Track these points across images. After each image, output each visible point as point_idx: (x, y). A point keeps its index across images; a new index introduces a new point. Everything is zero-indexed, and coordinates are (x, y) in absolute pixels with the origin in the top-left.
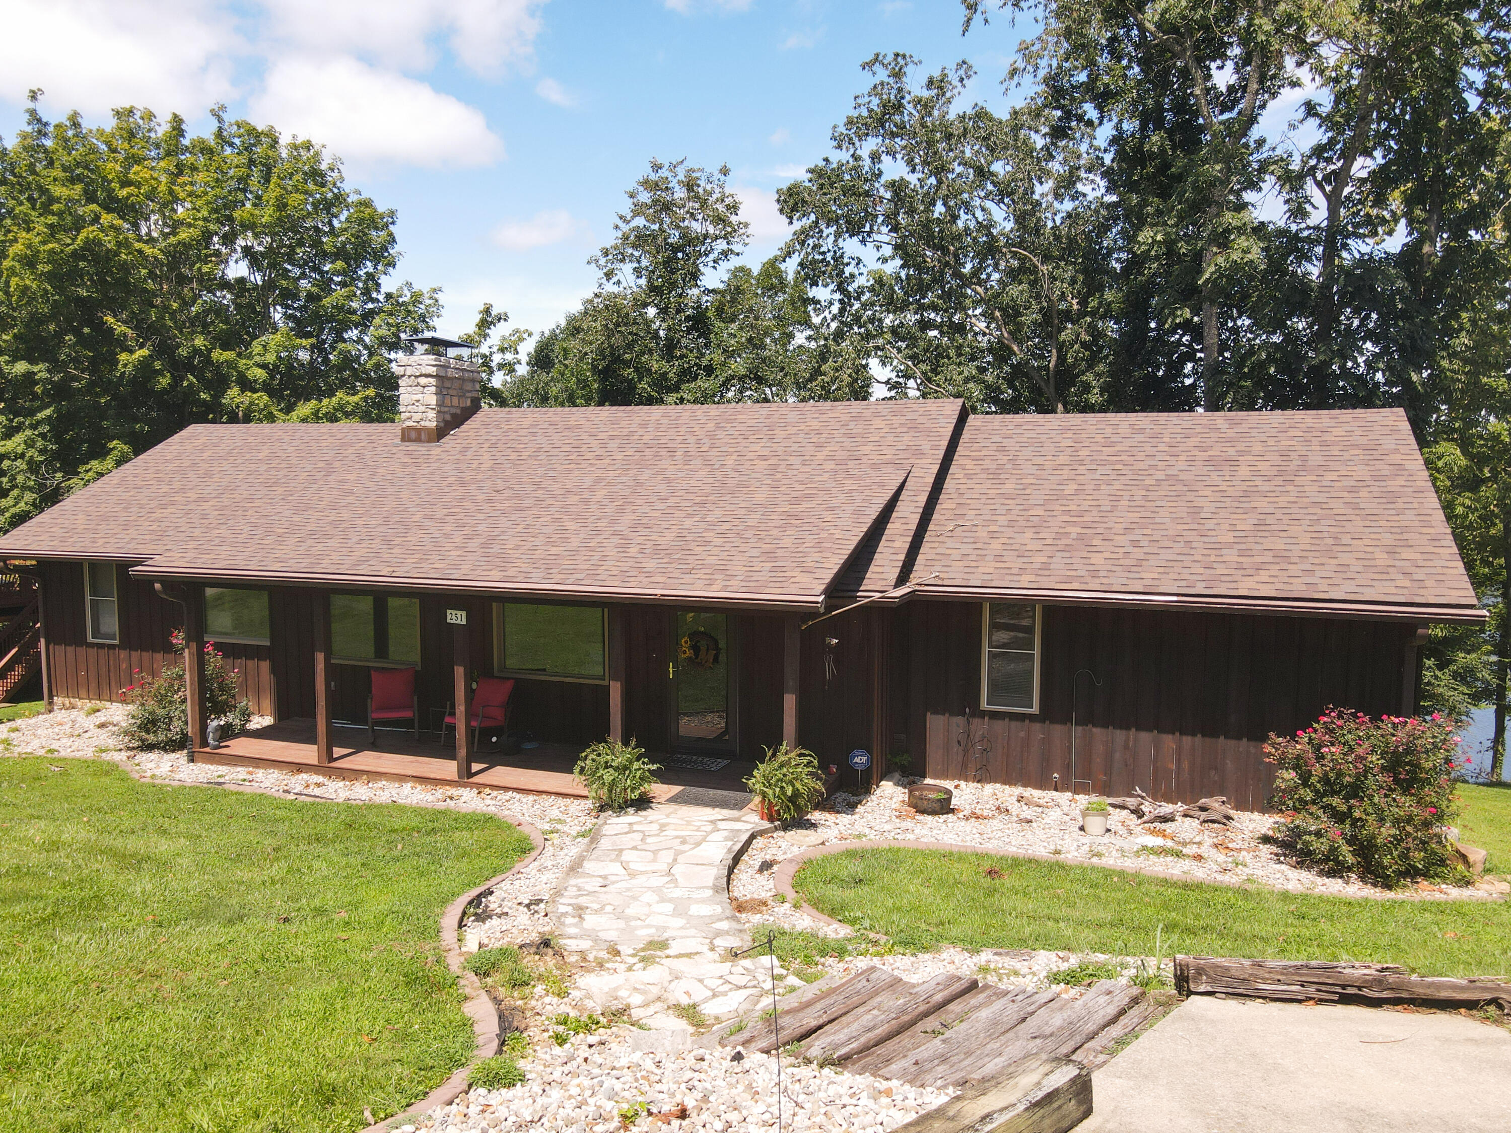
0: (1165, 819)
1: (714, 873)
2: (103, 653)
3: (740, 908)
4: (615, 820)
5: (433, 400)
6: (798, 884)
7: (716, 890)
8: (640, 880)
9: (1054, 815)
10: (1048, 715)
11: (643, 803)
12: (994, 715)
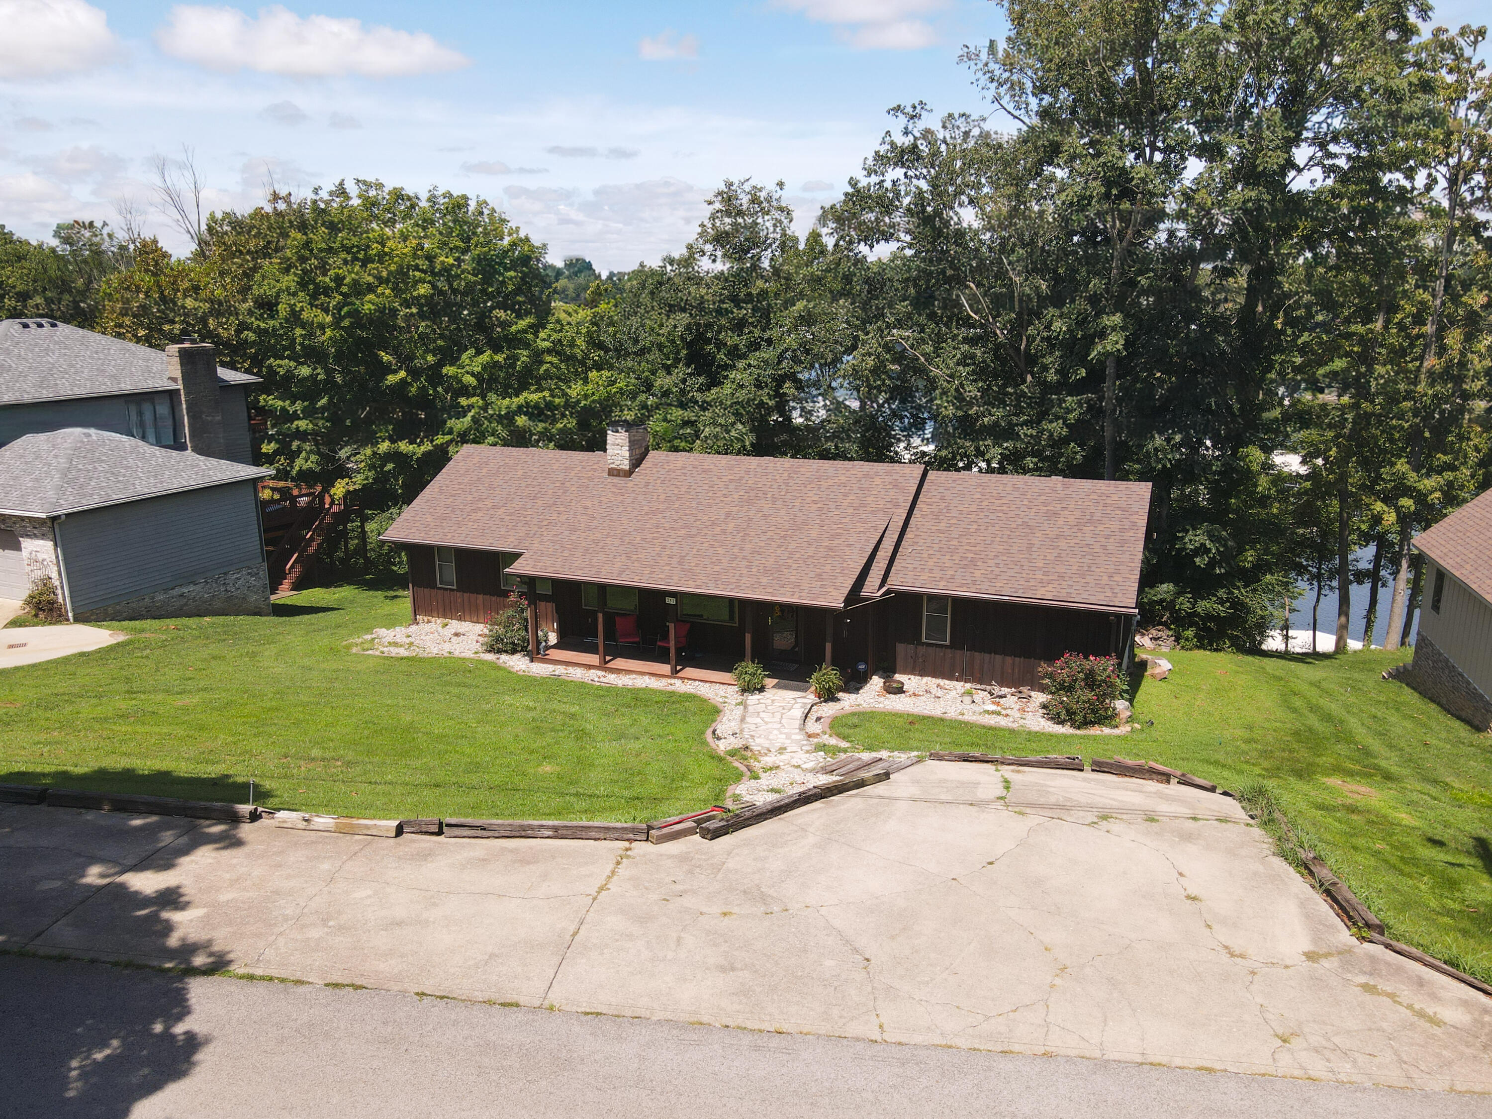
0: (1001, 697)
1: (797, 723)
2: (447, 593)
3: (809, 736)
4: (750, 697)
5: (627, 454)
6: (832, 727)
7: (801, 729)
8: (770, 726)
9: (953, 693)
10: (953, 646)
11: (762, 689)
12: (928, 645)
